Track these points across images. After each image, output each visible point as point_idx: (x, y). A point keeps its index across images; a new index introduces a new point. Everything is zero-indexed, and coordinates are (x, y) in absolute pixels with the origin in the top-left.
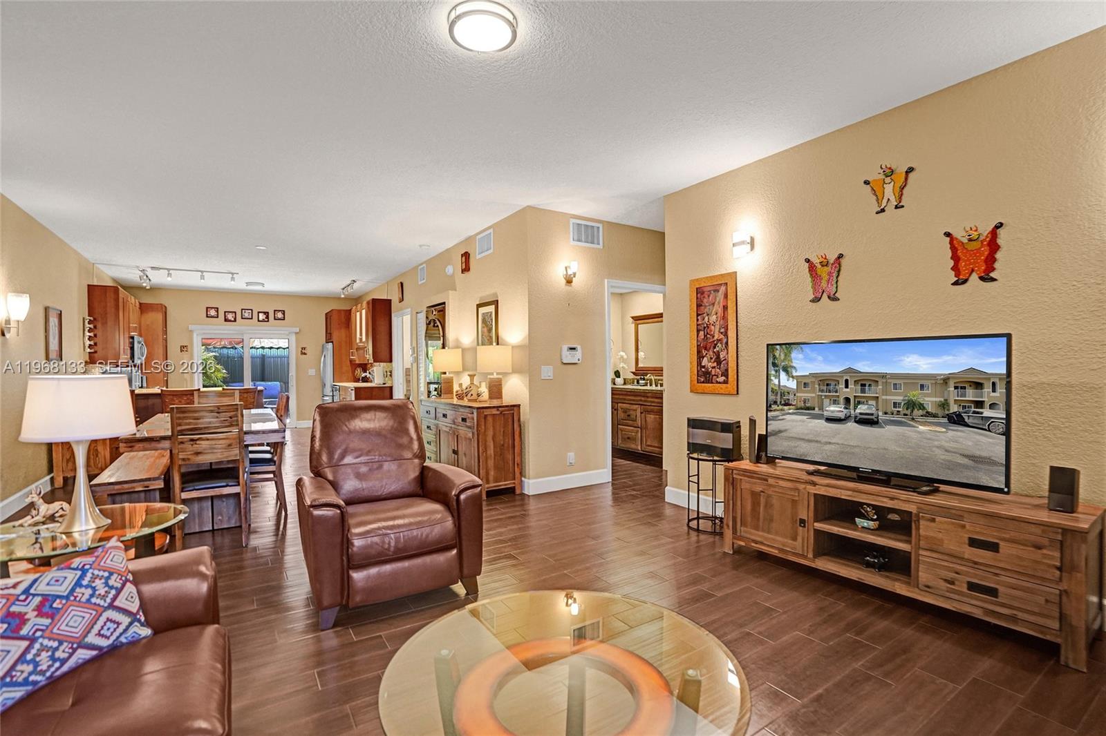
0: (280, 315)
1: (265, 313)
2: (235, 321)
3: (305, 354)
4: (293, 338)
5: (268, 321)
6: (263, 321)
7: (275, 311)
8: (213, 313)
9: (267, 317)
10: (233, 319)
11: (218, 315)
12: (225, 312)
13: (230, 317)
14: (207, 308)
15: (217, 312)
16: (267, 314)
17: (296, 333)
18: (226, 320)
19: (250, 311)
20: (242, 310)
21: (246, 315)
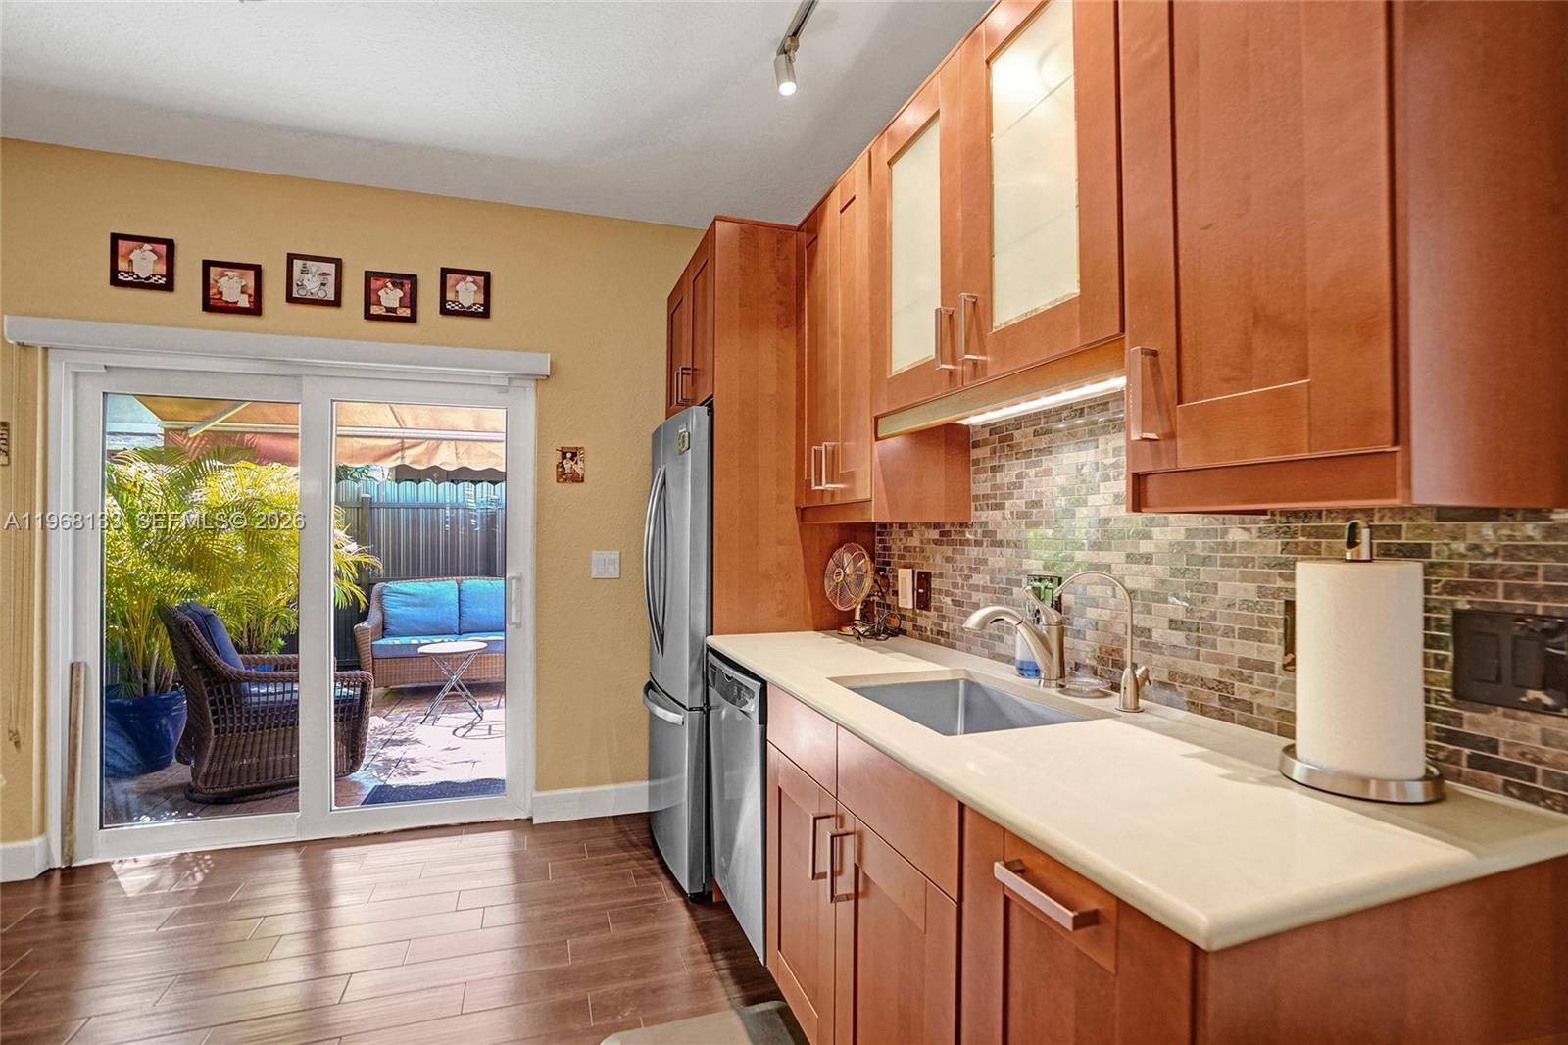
0: (467, 293)
1: (398, 279)
2: (255, 309)
3: (577, 479)
4: (527, 404)
5: (412, 319)
6: (390, 317)
7: (445, 272)
8: (145, 263)
9: (412, 301)
10: (244, 302)
11: (170, 275)
12: (207, 265)
13: (232, 287)
14: (115, 238)
15: (170, 260)
16: (408, 282)
17: (541, 380)
18: (212, 305)
19: (330, 268)
20: (291, 258)
21: (311, 283)
